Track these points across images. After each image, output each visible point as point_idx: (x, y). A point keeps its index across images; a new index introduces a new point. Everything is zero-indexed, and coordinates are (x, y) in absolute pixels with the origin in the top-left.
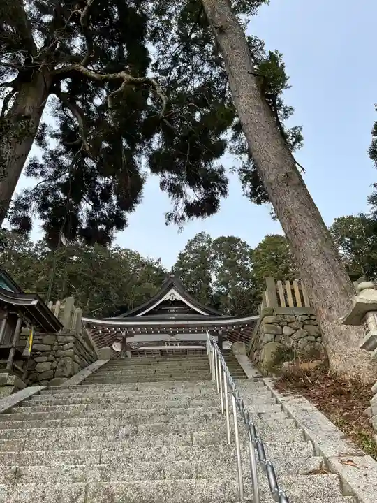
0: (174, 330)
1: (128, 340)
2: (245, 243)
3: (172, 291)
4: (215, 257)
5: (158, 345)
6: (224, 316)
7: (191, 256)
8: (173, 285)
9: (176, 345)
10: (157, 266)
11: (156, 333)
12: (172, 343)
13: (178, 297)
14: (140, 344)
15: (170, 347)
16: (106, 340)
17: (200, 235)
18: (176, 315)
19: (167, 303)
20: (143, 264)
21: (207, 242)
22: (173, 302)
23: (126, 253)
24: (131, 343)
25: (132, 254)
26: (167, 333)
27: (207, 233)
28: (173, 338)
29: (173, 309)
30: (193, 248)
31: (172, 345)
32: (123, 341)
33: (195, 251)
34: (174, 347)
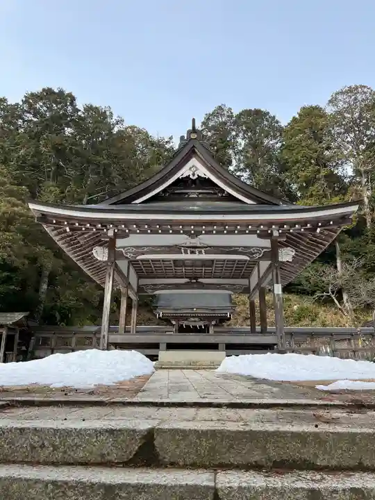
0: (197, 229)
1: (120, 243)
2: (274, 117)
3: (194, 161)
4: (237, 135)
5: (169, 253)
6: (285, 207)
7: (209, 134)
8: (194, 152)
9: (200, 252)
10: (168, 146)
11: (165, 232)
12: (193, 249)
13: (203, 172)
14: (140, 249)
15: (190, 256)
16: (82, 242)
17: (220, 108)
18: (199, 203)
19: (185, 182)
20: (152, 144)
21: (228, 116)
22: (194, 181)
23: (133, 131)
24: (124, 248)
25: (139, 132)
26: (185, 233)
27: (228, 106)
28: (196, 241)
29: (193, 193)
30: (211, 124)
31: (192, 252)
32: (111, 245)
33: (214, 128)
34: (196, 256)
